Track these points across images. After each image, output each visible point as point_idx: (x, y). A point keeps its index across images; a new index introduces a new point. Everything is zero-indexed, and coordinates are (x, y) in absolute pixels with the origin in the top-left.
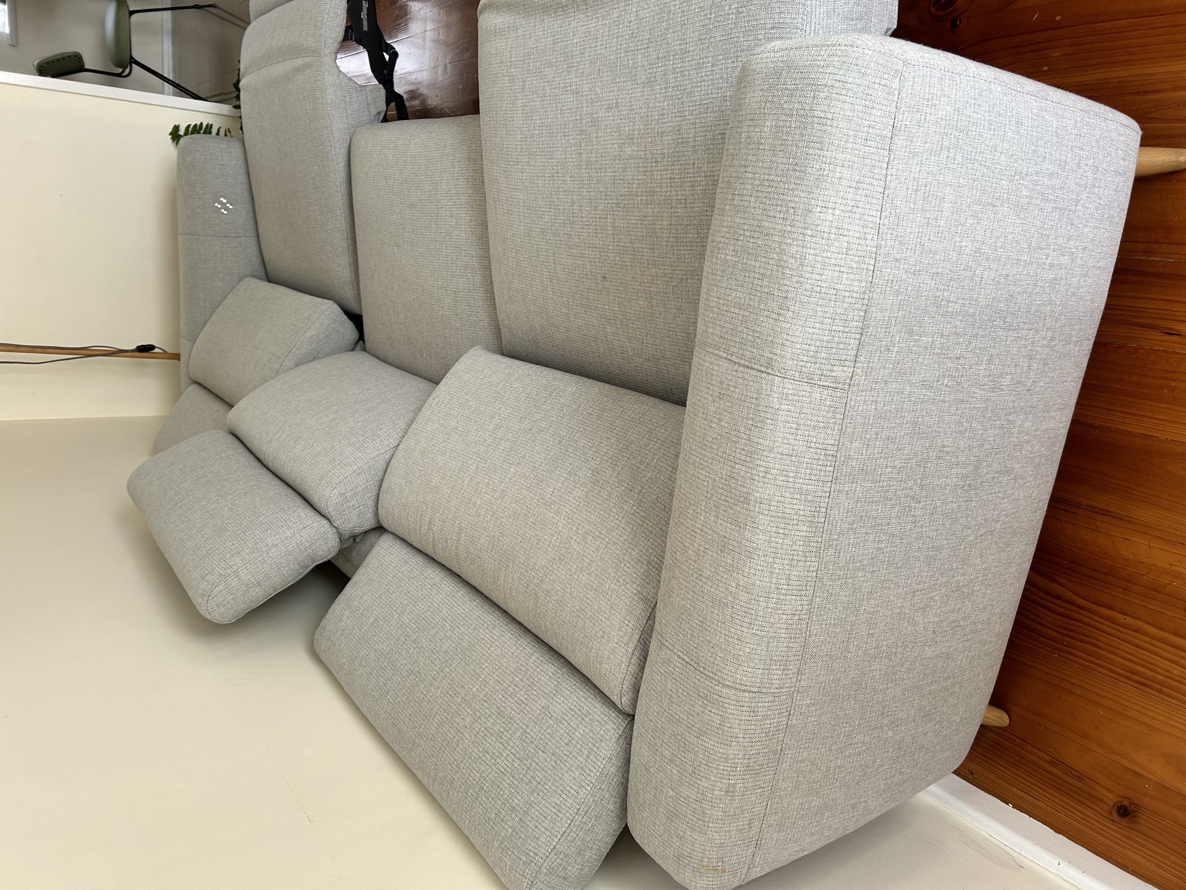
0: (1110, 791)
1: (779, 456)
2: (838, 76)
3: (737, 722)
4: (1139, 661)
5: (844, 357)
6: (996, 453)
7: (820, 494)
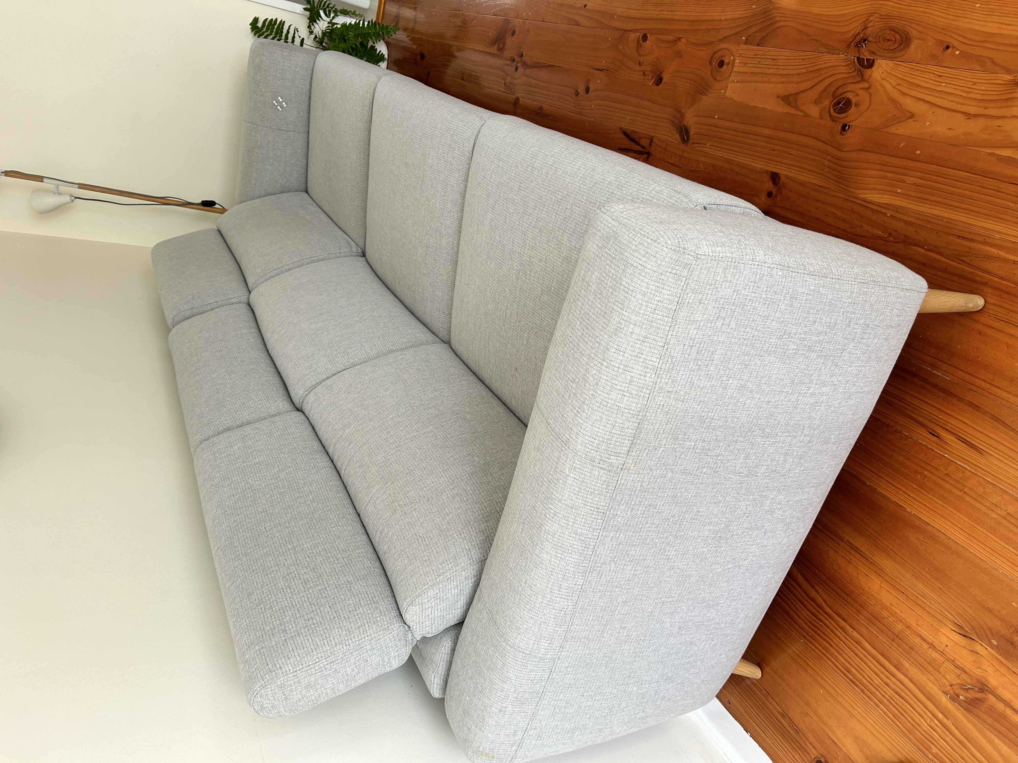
0: (814, 748)
1: (564, 506)
2: (642, 262)
3: (512, 669)
4: (854, 665)
5: (618, 451)
6: (747, 517)
7: (590, 536)
